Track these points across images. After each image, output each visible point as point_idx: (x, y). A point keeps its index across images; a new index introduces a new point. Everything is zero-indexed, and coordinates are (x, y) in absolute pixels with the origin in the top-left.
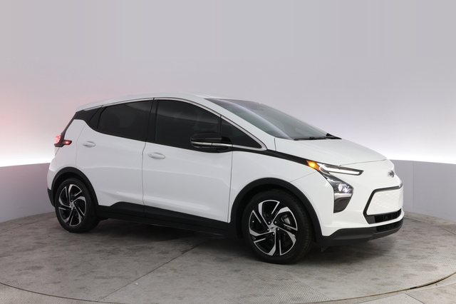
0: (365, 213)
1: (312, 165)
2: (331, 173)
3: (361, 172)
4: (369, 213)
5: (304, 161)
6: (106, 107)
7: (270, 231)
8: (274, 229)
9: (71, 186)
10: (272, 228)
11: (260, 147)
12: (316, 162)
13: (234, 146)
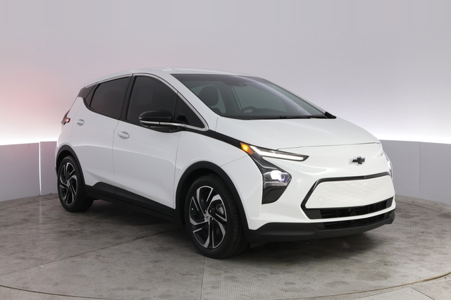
0: (303, 206)
1: (245, 147)
2: (264, 158)
3: (306, 157)
4: (308, 206)
5: (237, 144)
6: (100, 84)
7: (206, 221)
8: (209, 218)
9: (68, 163)
10: (207, 218)
11: (203, 127)
12: (249, 145)
13: (183, 125)
